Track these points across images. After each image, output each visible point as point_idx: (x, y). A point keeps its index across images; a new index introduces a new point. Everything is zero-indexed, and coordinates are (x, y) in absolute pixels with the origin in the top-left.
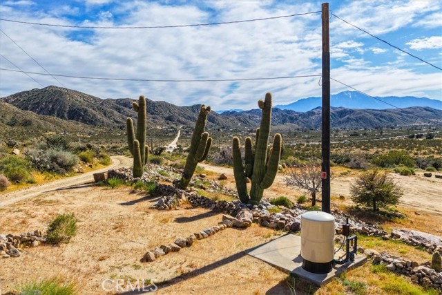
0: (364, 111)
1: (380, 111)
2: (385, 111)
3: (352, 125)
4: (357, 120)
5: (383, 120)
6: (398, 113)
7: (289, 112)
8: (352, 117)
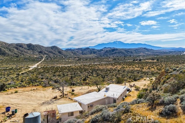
0: (122, 49)
1: (128, 49)
2: (129, 49)
3: (117, 55)
4: (119, 53)
5: (129, 53)
6: (134, 50)
7: (93, 49)
8: (117, 52)
